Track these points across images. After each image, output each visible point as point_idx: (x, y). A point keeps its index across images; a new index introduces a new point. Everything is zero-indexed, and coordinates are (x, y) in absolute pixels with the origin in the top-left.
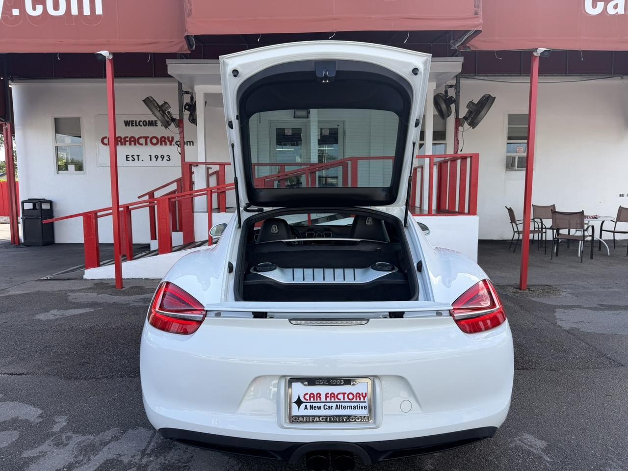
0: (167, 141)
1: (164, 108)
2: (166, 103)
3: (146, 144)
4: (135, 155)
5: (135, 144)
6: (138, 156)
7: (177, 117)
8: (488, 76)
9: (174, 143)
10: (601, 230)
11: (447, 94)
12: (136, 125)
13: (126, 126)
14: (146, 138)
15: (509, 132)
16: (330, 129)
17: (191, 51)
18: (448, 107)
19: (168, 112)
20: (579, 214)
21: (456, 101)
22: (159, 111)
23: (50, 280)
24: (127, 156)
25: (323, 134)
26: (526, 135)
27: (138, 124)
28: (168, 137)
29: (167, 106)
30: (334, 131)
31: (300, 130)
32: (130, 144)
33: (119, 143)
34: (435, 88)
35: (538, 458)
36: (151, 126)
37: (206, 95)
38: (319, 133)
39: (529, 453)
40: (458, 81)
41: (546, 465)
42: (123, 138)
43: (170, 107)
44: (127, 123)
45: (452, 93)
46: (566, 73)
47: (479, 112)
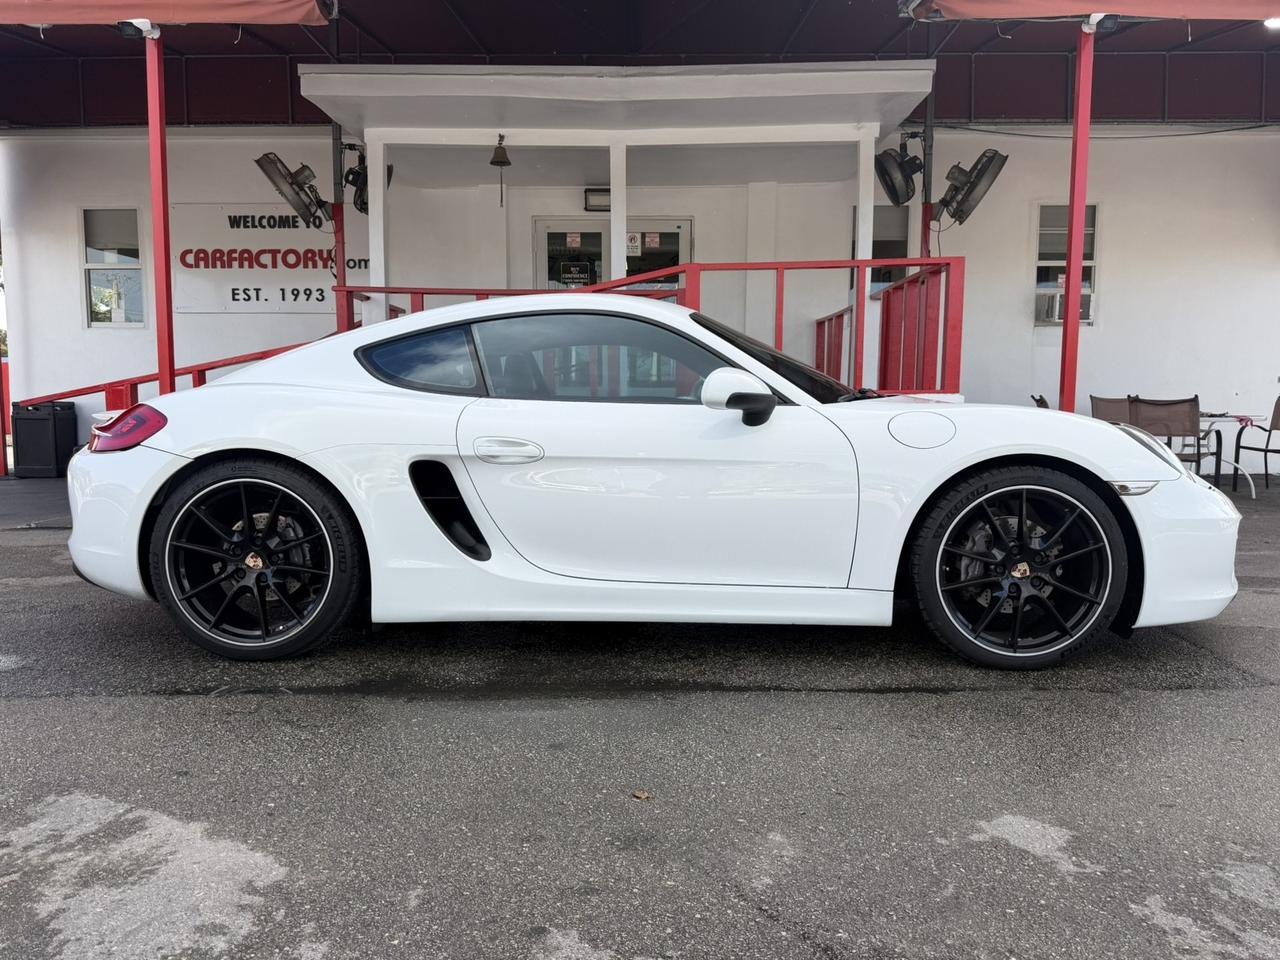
0: (317, 258)
1: (300, 178)
2: (305, 167)
3: (275, 265)
4: (251, 288)
5: (251, 266)
6: (257, 290)
7: (328, 196)
8: (996, 124)
9: (331, 263)
10: (1238, 447)
11: (906, 151)
12: (254, 226)
13: (232, 227)
14: (274, 253)
15: (1041, 243)
16: (662, 236)
17: (330, 21)
18: (908, 179)
19: (311, 187)
20: (1187, 404)
21: (924, 167)
22: (291, 184)
23: (37, 528)
24: (233, 290)
25: (647, 246)
26: (1063, 249)
27: (257, 223)
28: (321, 252)
29: (307, 173)
30: (671, 238)
31: (598, 236)
32: (241, 266)
33: (218, 263)
34: (878, 135)
35: (1046, 864)
36: (284, 227)
37: (389, 149)
38: (638, 243)
39: (1023, 854)
40: (928, 123)
41: (1063, 880)
42: (226, 252)
43: (315, 177)
44: (235, 222)
45: (915, 148)
46: (1163, 118)
47: (973, 186)
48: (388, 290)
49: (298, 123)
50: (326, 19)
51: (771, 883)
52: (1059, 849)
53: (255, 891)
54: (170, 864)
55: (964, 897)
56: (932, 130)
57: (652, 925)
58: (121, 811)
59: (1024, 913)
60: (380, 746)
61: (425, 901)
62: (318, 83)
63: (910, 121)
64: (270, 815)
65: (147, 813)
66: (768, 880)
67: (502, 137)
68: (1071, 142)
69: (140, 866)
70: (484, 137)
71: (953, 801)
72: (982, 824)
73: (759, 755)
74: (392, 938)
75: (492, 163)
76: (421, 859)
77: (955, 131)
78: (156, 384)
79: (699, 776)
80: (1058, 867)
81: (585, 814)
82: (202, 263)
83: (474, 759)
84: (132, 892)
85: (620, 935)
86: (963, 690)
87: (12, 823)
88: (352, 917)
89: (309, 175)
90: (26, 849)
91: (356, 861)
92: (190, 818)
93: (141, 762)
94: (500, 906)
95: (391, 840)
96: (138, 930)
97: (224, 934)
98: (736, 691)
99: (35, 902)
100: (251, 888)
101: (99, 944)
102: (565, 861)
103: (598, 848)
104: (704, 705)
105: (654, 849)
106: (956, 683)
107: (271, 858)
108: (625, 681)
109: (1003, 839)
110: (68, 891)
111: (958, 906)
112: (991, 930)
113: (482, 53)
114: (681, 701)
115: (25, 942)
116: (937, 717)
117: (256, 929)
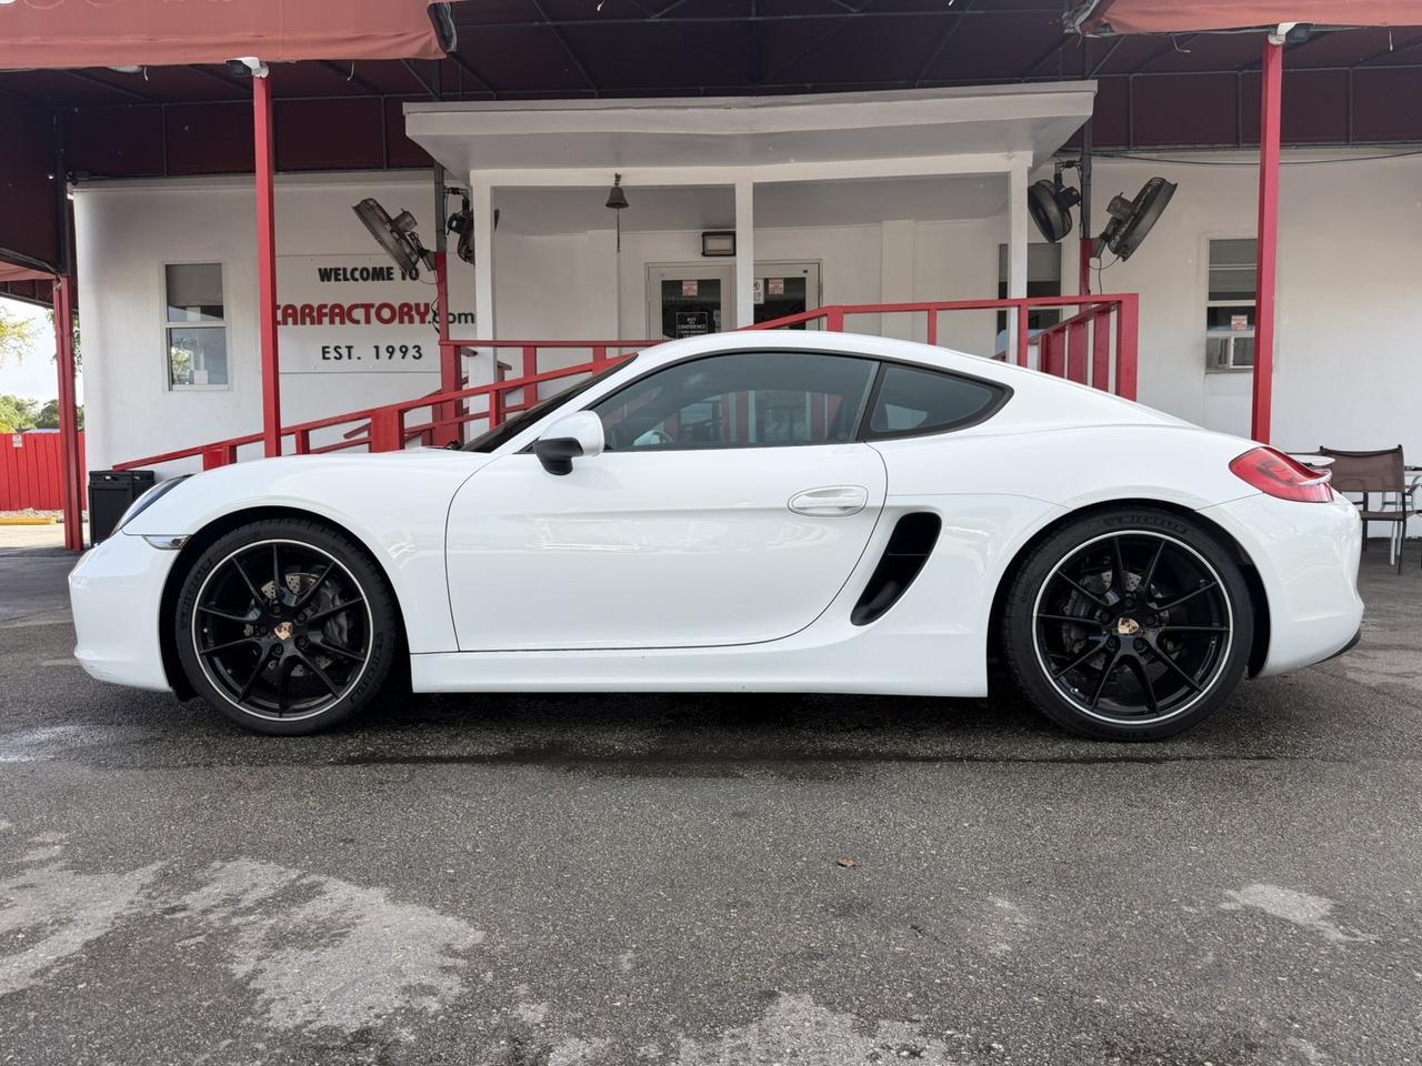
0: (414, 313)
1: (401, 225)
2: (405, 214)
3: (368, 321)
4: (343, 346)
5: (342, 322)
6: (349, 348)
7: (430, 244)
8: (1158, 151)
9: (429, 317)
11: (1061, 182)
12: (346, 279)
13: (323, 280)
14: (367, 307)
15: (1212, 281)
16: (788, 281)
17: (448, 54)
18: (1064, 212)
19: (412, 234)
20: (1390, 455)
21: (1082, 198)
22: (391, 232)
24: (324, 348)
25: (771, 292)
26: (1252, 288)
27: (349, 276)
28: (417, 305)
29: (408, 219)
30: (796, 284)
31: (716, 283)
32: (332, 322)
33: (308, 319)
34: (1030, 165)
35: (1312, 933)
36: (378, 279)
37: (497, 192)
38: (761, 289)
39: (1284, 923)
40: (1086, 151)
41: (1334, 948)
42: (316, 306)
43: (416, 224)
44: (325, 275)
45: (1071, 178)
46: (1348, 140)
47: (1138, 218)
48: (496, 344)
49: (394, 167)
50: (444, 51)
51: (1010, 949)
52: (1323, 918)
53: (456, 954)
54: (359, 927)
55: (1227, 964)
56: (1090, 159)
57: (890, 989)
58: (294, 877)
59: (1297, 980)
60: (551, 813)
61: (639, 965)
62: (425, 123)
63: (1063, 150)
64: (453, 881)
65: (323, 878)
66: (1005, 947)
67: (618, 177)
68: (1258, 168)
69: (329, 930)
70: (600, 177)
71: (1192, 869)
72: (1231, 892)
73: (966, 825)
74: (613, 1000)
75: (607, 205)
76: (624, 923)
77: (1110, 160)
78: (261, 444)
79: (905, 845)
80: (1326, 936)
81: (789, 881)
82: (290, 320)
83: (654, 826)
84: (328, 954)
85: (857, 999)
86: (1178, 759)
87: (183, 887)
88: (565, 980)
89: (410, 222)
90: (205, 912)
91: (555, 926)
92: (369, 883)
93: (301, 829)
94: (719, 970)
95: (587, 905)
96: (343, 990)
97: (435, 995)
98: (924, 761)
99: (228, 963)
100: (448, 950)
101: (306, 1003)
102: (780, 928)
103: (812, 914)
104: (893, 775)
105: (873, 916)
106: (1169, 752)
107: (464, 923)
108: (799, 750)
109: (1257, 908)
110: (258, 953)
111: (1224, 974)
112: (1265, 997)
113: (590, 88)
114: (867, 769)
115: (229, 1000)
116: (1156, 786)
117: (466, 990)
